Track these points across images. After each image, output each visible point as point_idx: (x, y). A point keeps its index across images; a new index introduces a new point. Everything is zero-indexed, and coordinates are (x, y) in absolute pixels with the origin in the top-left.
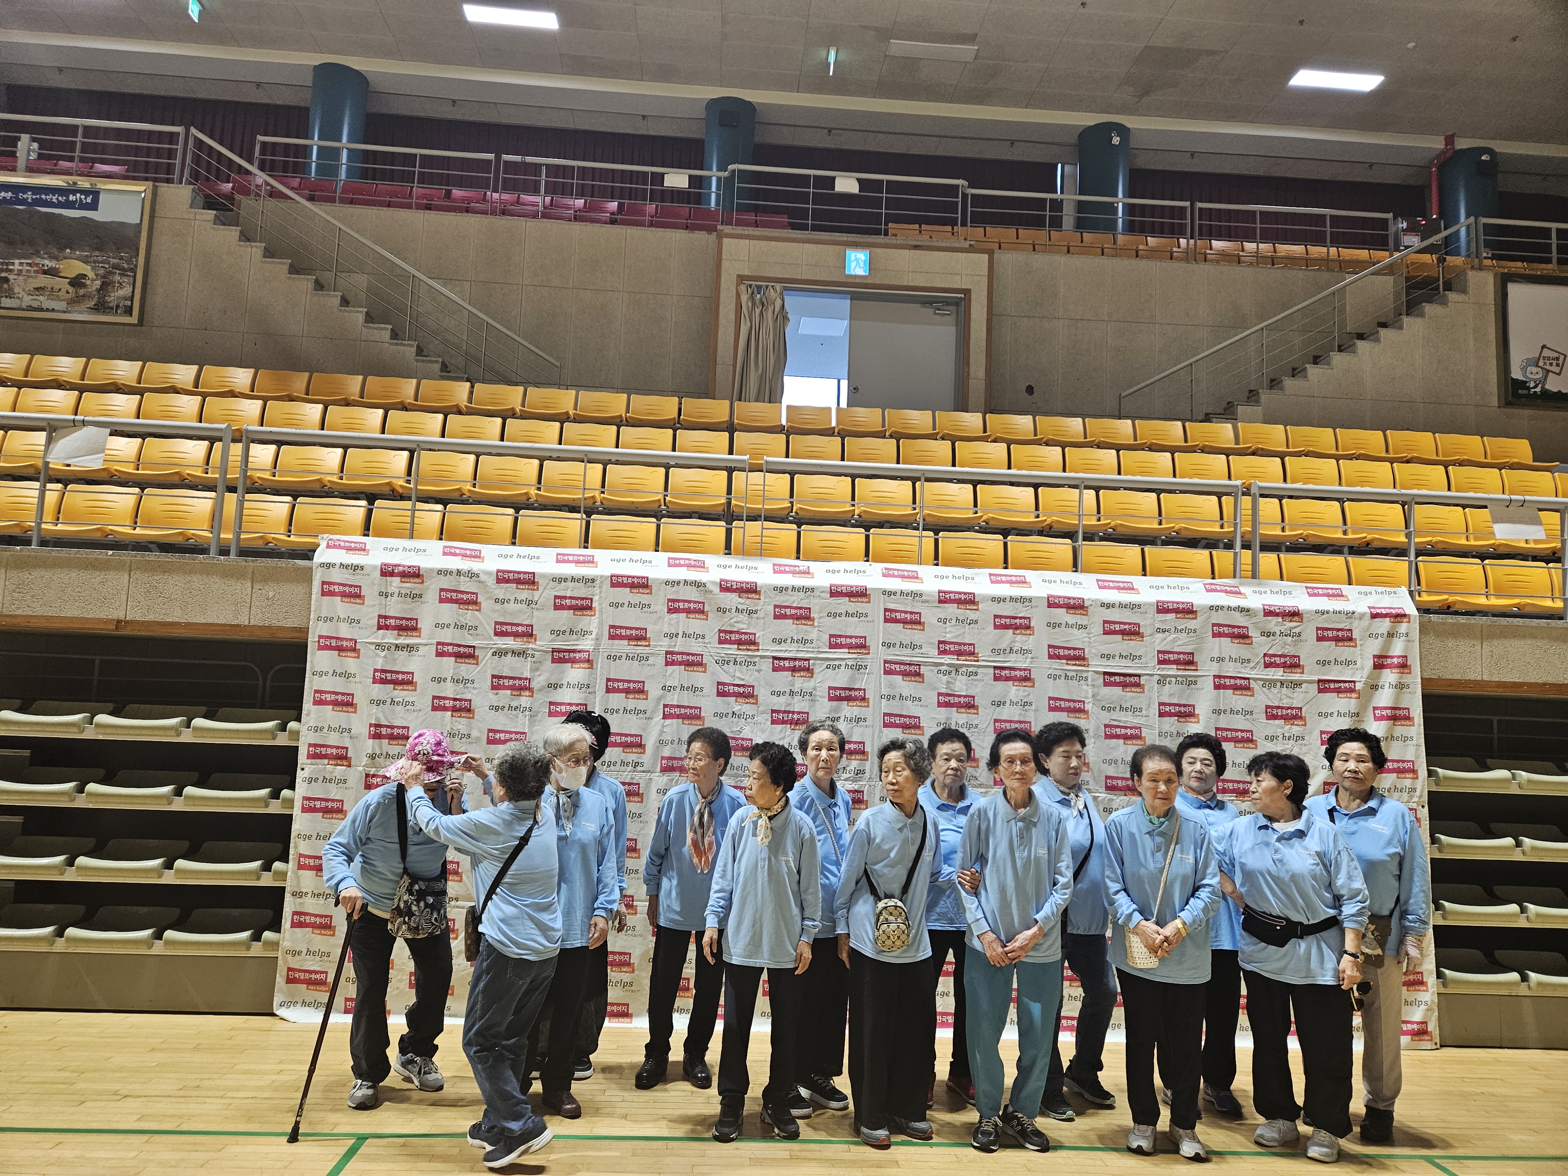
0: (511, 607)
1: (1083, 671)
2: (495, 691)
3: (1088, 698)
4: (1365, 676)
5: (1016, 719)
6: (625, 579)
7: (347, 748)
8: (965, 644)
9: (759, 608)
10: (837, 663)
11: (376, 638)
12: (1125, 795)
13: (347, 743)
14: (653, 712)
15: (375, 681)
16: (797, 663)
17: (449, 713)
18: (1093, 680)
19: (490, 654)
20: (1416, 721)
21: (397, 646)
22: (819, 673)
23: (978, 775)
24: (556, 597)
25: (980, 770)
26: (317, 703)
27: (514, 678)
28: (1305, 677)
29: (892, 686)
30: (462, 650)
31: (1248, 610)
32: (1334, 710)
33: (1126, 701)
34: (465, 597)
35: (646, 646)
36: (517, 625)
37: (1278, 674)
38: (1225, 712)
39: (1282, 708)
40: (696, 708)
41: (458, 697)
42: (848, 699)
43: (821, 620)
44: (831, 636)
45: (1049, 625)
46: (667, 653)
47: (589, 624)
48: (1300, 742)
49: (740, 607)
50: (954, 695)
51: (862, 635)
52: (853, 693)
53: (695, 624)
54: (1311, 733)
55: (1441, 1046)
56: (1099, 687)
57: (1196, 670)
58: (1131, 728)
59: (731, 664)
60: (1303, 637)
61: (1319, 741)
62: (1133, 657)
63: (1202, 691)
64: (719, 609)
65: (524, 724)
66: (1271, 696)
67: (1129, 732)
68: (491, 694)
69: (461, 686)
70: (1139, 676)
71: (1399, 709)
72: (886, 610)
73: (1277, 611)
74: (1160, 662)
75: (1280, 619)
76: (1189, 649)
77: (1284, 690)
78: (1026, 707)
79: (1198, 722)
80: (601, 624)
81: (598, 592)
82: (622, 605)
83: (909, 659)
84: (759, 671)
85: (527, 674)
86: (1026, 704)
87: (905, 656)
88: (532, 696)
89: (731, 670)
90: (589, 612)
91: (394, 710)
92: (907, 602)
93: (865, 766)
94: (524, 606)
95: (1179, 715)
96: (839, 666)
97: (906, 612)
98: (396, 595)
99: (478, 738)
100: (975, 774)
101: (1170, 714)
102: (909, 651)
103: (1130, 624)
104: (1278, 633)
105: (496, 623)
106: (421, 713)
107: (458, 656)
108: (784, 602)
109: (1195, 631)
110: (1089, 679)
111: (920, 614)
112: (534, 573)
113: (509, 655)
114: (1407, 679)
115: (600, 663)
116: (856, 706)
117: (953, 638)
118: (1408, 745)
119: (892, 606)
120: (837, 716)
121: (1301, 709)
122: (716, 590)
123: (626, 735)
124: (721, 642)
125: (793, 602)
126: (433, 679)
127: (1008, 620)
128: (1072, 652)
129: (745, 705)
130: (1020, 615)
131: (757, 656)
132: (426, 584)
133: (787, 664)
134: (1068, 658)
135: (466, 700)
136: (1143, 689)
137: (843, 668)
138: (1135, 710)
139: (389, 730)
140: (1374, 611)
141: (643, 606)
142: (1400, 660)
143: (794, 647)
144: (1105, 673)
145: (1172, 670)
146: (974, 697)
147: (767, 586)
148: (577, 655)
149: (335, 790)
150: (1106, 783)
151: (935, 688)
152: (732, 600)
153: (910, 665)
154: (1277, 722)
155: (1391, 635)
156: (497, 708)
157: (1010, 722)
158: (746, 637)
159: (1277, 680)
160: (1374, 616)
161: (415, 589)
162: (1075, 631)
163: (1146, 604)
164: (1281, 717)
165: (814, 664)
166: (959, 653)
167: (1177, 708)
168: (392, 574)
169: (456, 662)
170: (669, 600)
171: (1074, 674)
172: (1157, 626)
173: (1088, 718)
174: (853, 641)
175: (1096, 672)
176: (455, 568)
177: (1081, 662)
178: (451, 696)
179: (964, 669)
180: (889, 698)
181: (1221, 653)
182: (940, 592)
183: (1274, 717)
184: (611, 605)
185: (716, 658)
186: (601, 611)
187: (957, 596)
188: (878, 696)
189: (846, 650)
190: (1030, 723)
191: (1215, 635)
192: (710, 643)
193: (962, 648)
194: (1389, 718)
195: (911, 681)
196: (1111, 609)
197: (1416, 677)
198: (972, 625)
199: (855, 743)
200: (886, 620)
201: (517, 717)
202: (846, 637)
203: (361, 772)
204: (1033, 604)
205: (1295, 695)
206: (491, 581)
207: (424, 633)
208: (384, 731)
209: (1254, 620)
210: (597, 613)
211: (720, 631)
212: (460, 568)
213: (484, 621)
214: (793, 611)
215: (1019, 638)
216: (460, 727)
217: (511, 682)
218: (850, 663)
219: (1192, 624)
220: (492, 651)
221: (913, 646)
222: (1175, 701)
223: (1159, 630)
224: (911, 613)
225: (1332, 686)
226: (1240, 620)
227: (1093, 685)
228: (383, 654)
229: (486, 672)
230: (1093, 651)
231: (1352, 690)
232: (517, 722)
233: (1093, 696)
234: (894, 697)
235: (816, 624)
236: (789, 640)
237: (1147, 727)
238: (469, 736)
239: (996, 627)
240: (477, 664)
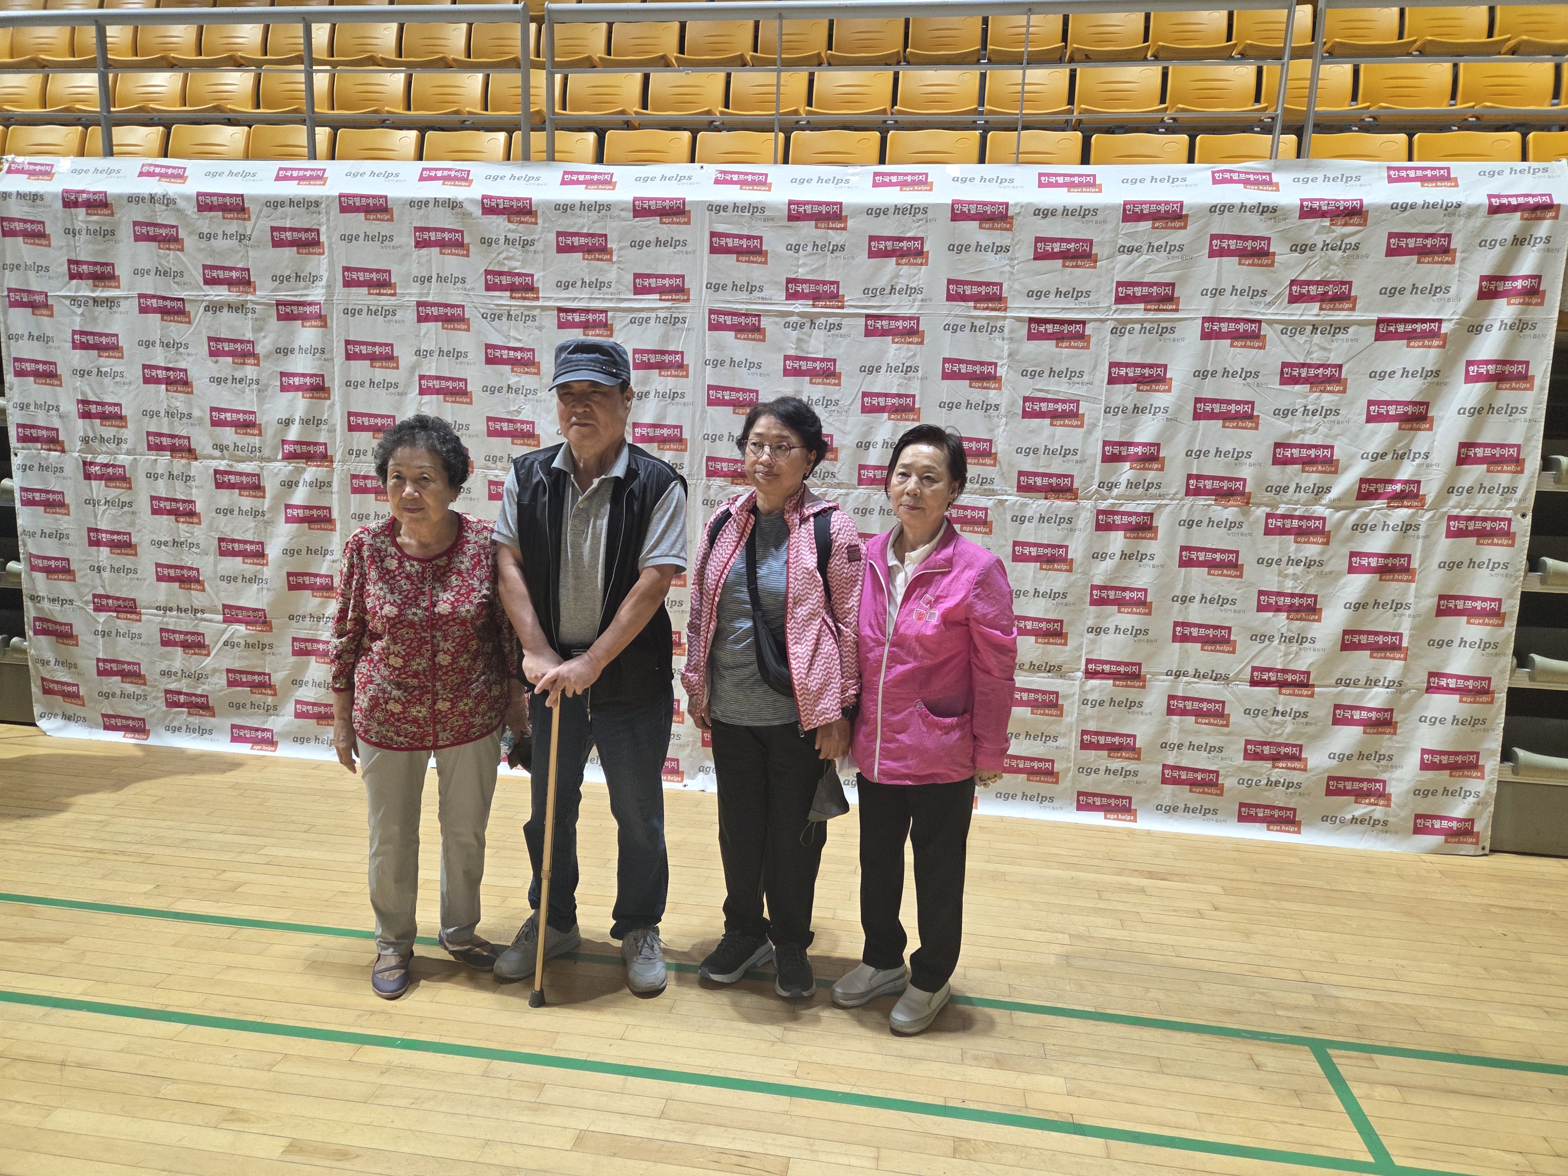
0: (220, 244)
1: (997, 318)
2: (214, 359)
3: (1002, 358)
4: (1460, 311)
5: (894, 391)
6: (357, 200)
7: (57, 430)
8: (824, 283)
9: (536, 237)
10: (644, 315)
11: (70, 290)
12: (1046, 498)
13: (56, 423)
14: (407, 385)
15: (75, 347)
16: (591, 317)
17: (164, 386)
18: (1012, 331)
19: (202, 309)
20: (1537, 382)
21: (95, 300)
22: (621, 329)
23: (836, 470)
24: (273, 229)
25: (839, 465)
26: (19, 373)
27: (235, 341)
28: (1356, 316)
29: (719, 347)
30: (168, 304)
31: (1275, 210)
32: (1398, 367)
33: (1060, 362)
34: (164, 232)
35: (391, 295)
36: (230, 269)
37: (1311, 312)
38: (1214, 374)
39: (1309, 366)
40: (460, 380)
41: (171, 366)
42: (660, 366)
43: (622, 252)
44: (637, 276)
45: (951, 247)
46: (419, 304)
47: (319, 266)
48: (1331, 418)
49: (511, 236)
50: (807, 359)
51: (679, 273)
52: (667, 358)
53: (452, 263)
54: (1352, 403)
55: (1493, 851)
56: (1020, 341)
57: (1177, 310)
58: (1064, 402)
59: (504, 318)
60: (1362, 251)
61: (1364, 417)
62: (1077, 294)
63: (1182, 343)
64: (483, 241)
65: (252, 401)
66: (1293, 347)
67: (1060, 407)
68: (210, 362)
69: (173, 351)
70: (1083, 322)
71: (1512, 363)
72: (713, 234)
73: (1325, 208)
74: (1119, 300)
75: (1326, 222)
76: (1166, 277)
77: (1317, 338)
78: (910, 374)
79: (1169, 390)
80: (331, 265)
81: (324, 220)
82: (357, 238)
83: (746, 307)
84: (540, 328)
85: (249, 336)
86: (909, 370)
87: (739, 303)
88: (258, 365)
89: (505, 328)
90: (316, 250)
91: (102, 383)
92: (743, 220)
93: (683, 458)
94: (235, 242)
95: (1141, 381)
96: (647, 320)
97: (741, 237)
98: (84, 232)
99: (201, 419)
100: (831, 470)
101: (1126, 380)
102: (744, 296)
103: (1077, 241)
104: (1320, 245)
105: (205, 267)
106: (132, 387)
107: (164, 312)
108: (570, 226)
109: (1181, 248)
110: (1006, 330)
111: (761, 238)
112: (242, 196)
113: (225, 310)
114: (1535, 313)
115: (336, 319)
116: (671, 376)
117: (808, 273)
118: (1515, 421)
119: (721, 228)
120: (645, 389)
121: (1340, 367)
122: (478, 211)
123: (376, 416)
124: (488, 288)
125: (583, 226)
126: (140, 343)
127: (889, 244)
128: (983, 290)
129: (524, 376)
130: (909, 235)
131: (536, 307)
132: (117, 216)
133: (577, 318)
134: (977, 299)
135: (181, 370)
136: (1089, 342)
137: (652, 321)
138: (1072, 375)
139: (100, 408)
140: (1496, 202)
141: (384, 239)
142: (1527, 283)
143: (585, 293)
144: (1032, 320)
145: (1137, 312)
146: (834, 361)
147: (546, 204)
148: (308, 309)
149: (54, 481)
150: (1019, 481)
151: (781, 350)
152: (499, 225)
153: (746, 315)
154: (1297, 387)
155: (1519, 241)
156: (219, 381)
157: (886, 395)
158: (521, 280)
159: (1307, 322)
160: (1494, 210)
161: (104, 223)
162: (990, 256)
163: (1106, 208)
164: (1306, 381)
165: (613, 318)
166: (816, 297)
167: (1138, 371)
168: (75, 204)
169: (162, 320)
170: (417, 229)
171: (985, 323)
172: (1121, 242)
173: (1000, 388)
174: (667, 282)
175: (1018, 319)
176: (147, 191)
177: (997, 305)
178: (163, 364)
179: (822, 320)
180: (717, 363)
181: (1219, 280)
182: (791, 203)
183: (1295, 380)
184: (343, 238)
185: (482, 311)
186: (330, 246)
187: (816, 209)
188: (700, 362)
189: (657, 296)
190: (914, 396)
191: (1212, 254)
192: (473, 289)
193: (821, 288)
194: (1489, 378)
195: (747, 339)
196: (1050, 219)
197: (1550, 311)
198: (836, 254)
199: (669, 427)
200: (714, 250)
201: (244, 392)
202: (657, 276)
203: (76, 459)
204: (930, 215)
205: (1335, 345)
206: (191, 210)
207: (123, 281)
208: (93, 409)
209: (1282, 226)
210: (326, 250)
211: (487, 272)
212: (153, 192)
213: (189, 266)
214: (583, 241)
215: (905, 270)
216: (178, 404)
217: (232, 346)
218: (662, 315)
219: (1178, 237)
220: (204, 304)
221: (751, 289)
222: (1136, 360)
223: (1123, 250)
224: (749, 237)
225: (1401, 328)
226: (1258, 227)
227: (1011, 339)
228: (79, 311)
229: (200, 332)
230: (1017, 286)
231: (1433, 335)
232: (244, 398)
233: (1010, 355)
234: (722, 363)
235: (615, 259)
236: (579, 284)
237: (1087, 399)
238: (190, 416)
239: (872, 254)
240: (189, 323)
